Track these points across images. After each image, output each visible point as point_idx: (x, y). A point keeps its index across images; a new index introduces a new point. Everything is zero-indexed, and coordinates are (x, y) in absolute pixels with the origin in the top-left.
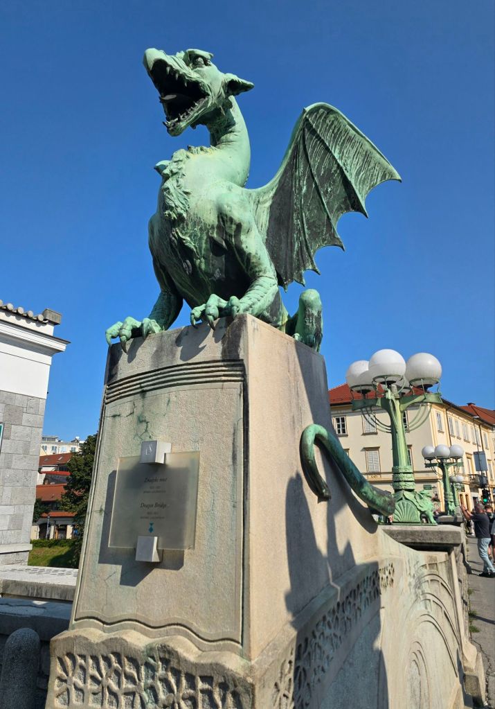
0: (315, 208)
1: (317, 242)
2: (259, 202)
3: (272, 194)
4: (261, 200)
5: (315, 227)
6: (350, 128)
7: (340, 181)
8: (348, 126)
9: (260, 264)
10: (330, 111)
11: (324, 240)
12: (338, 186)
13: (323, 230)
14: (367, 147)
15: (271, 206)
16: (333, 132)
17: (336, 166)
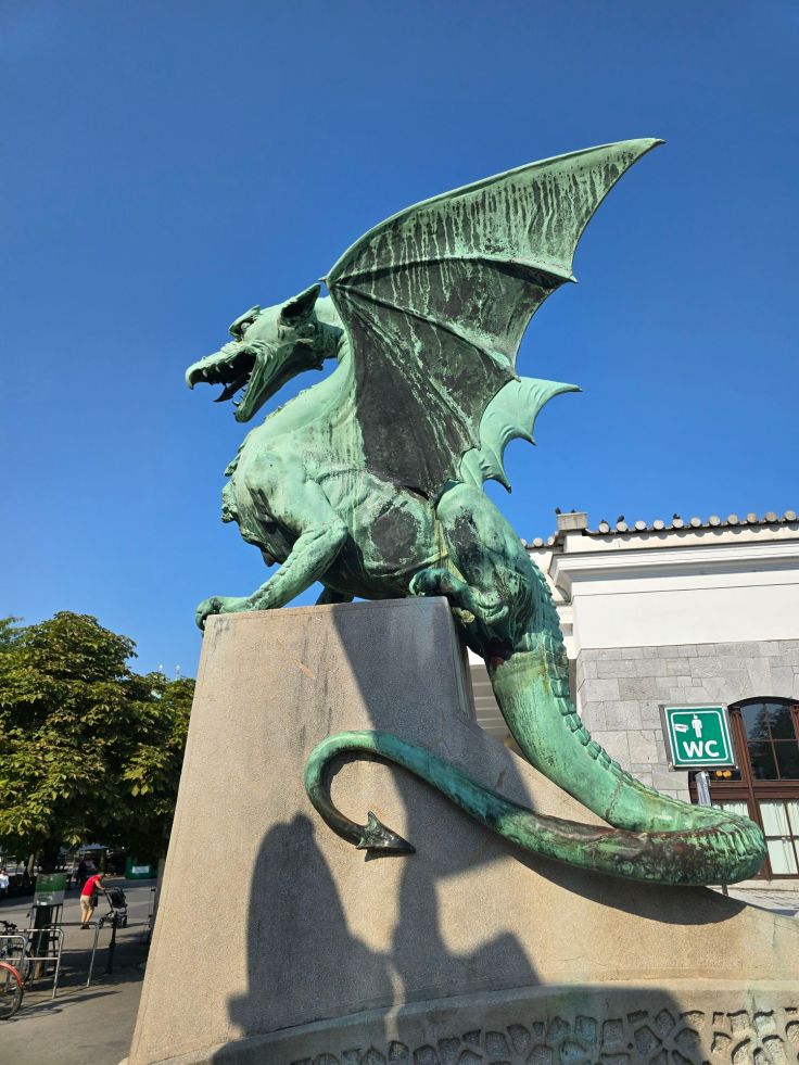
0: (456, 353)
1: (480, 398)
2: (331, 426)
3: (351, 400)
4: (334, 421)
5: (469, 378)
6: (460, 198)
7: (495, 276)
8: (454, 200)
9: (296, 522)
10: (395, 225)
11: (490, 387)
12: (498, 284)
13: (483, 374)
14: (528, 177)
15: (357, 416)
16: (430, 233)
17: (469, 265)
